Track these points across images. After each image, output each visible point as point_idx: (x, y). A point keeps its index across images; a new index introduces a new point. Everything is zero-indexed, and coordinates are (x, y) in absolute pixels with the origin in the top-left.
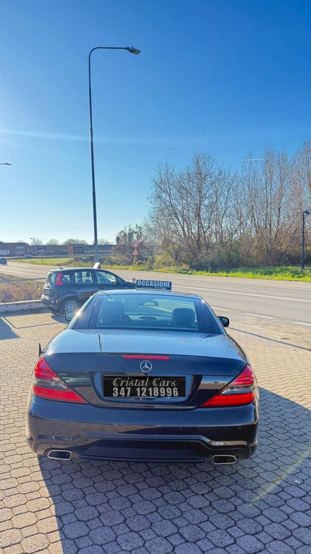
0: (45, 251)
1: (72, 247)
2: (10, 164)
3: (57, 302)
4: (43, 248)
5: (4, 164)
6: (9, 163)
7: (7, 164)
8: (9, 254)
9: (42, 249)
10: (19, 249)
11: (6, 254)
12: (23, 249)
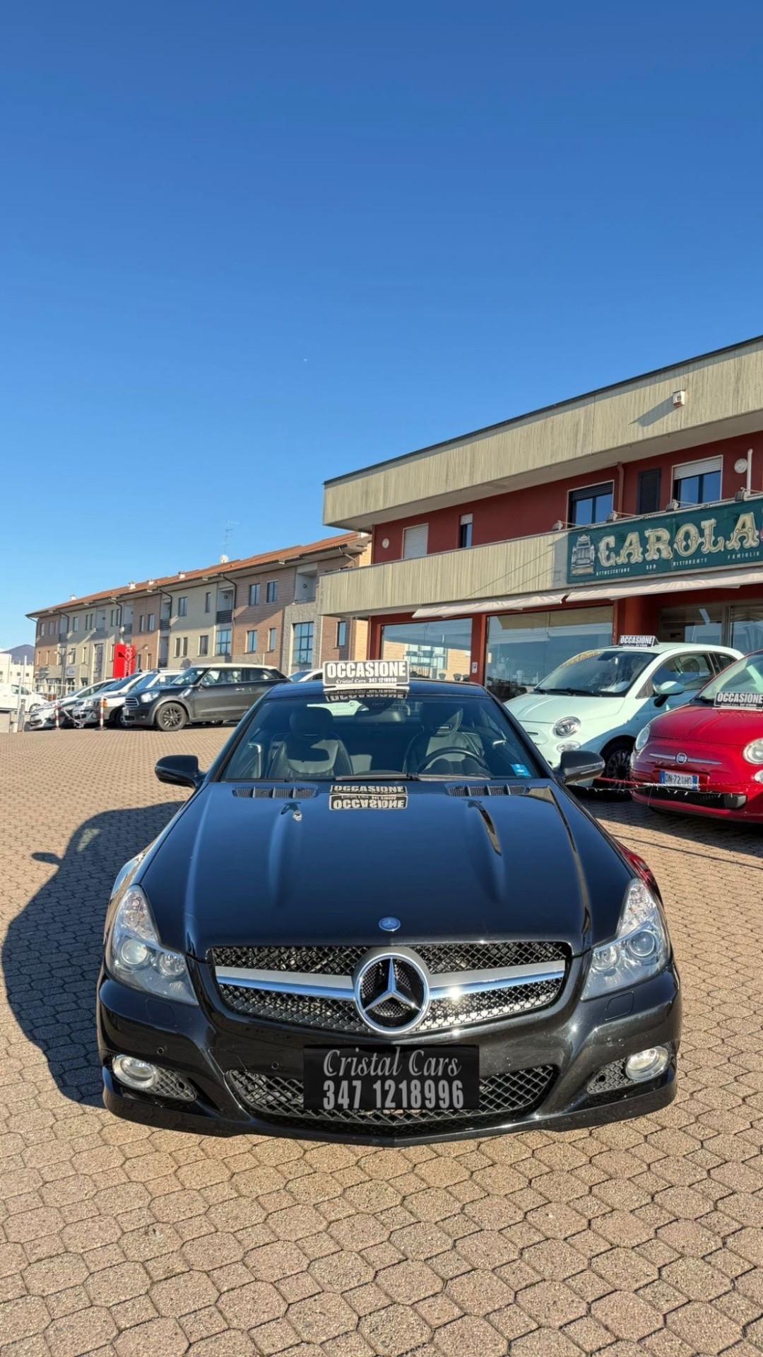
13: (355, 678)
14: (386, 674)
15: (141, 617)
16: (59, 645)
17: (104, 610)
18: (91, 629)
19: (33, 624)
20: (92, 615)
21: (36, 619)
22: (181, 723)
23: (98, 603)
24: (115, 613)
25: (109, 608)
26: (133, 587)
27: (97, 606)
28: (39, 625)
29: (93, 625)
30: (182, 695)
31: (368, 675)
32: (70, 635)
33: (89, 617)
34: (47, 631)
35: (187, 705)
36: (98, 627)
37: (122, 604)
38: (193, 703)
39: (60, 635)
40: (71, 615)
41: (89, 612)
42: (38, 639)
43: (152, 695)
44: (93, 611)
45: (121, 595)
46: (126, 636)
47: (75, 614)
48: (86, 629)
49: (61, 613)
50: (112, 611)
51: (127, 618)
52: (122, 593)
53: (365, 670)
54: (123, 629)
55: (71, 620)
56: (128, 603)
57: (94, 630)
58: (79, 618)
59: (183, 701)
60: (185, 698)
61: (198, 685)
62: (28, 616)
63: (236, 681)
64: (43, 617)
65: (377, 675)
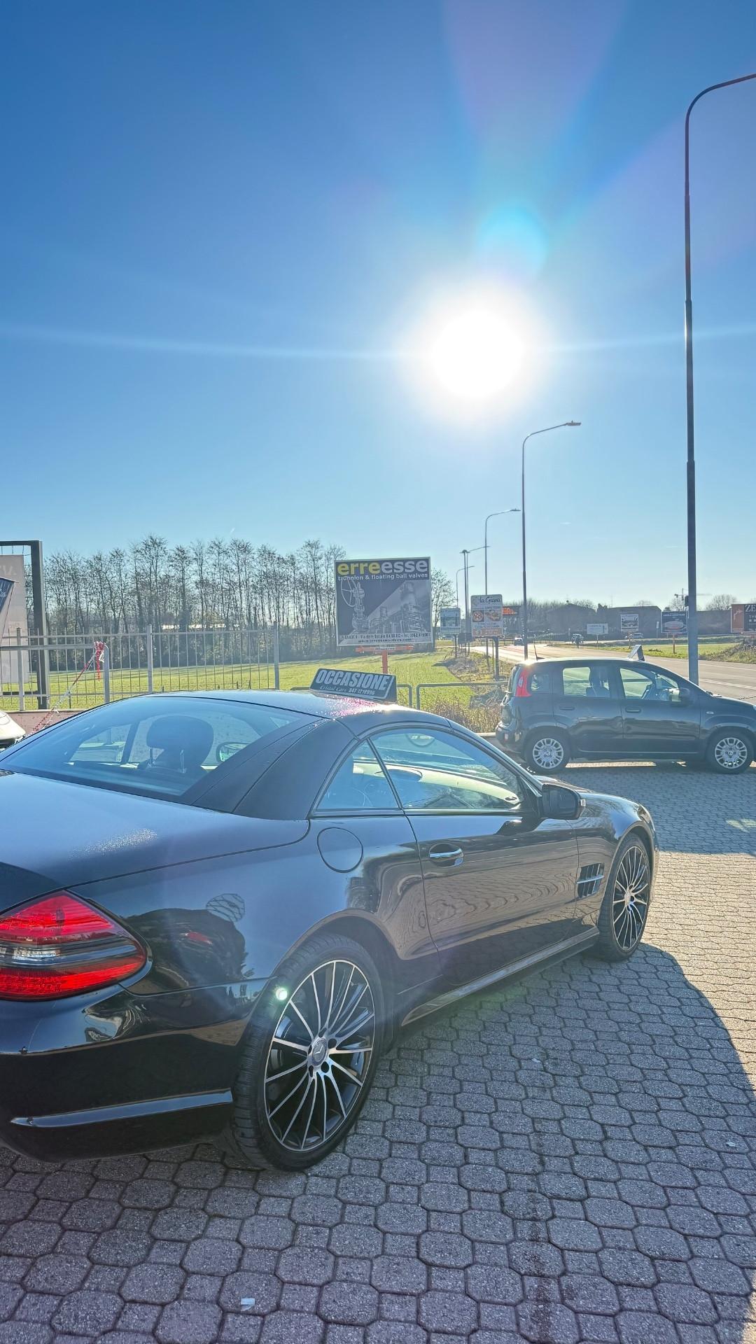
0: (681, 624)
1: (740, 611)
2: (579, 424)
3: (517, 738)
4: (677, 617)
5: (565, 425)
6: (575, 421)
7: (572, 424)
8: (606, 632)
9: (674, 620)
10: (626, 622)
11: (601, 633)
12: (636, 621)
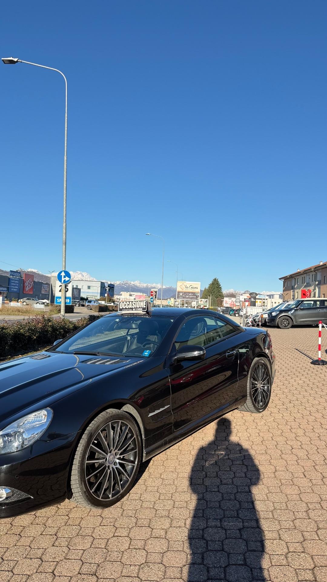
13: (129, 308)
14: (139, 307)
15: (325, 276)
16: (292, 291)
17: (310, 275)
18: (304, 283)
19: (282, 282)
20: (305, 277)
21: (283, 280)
22: (290, 325)
23: (306, 272)
24: (314, 275)
25: (311, 274)
26: (321, 264)
27: (306, 273)
28: (284, 283)
29: (305, 282)
30: (289, 313)
31: (133, 307)
32: (296, 286)
33: (303, 278)
34: (287, 285)
35: (292, 317)
36: (307, 282)
37: (317, 271)
38: (295, 316)
39: (292, 286)
40: (296, 278)
41: (303, 276)
42: (284, 288)
43: (276, 312)
44: (305, 275)
45: (315, 268)
46: (318, 286)
47: (297, 277)
48: (302, 283)
49: (292, 277)
50: (313, 275)
51: (319, 277)
52: (316, 266)
53: (132, 305)
54: (317, 283)
55: (296, 280)
56: (319, 271)
57: (305, 284)
58: (300, 278)
59: (290, 315)
60: (291, 314)
61: (298, 308)
62: (280, 279)
63: (318, 306)
64: (286, 279)
65: (136, 307)
